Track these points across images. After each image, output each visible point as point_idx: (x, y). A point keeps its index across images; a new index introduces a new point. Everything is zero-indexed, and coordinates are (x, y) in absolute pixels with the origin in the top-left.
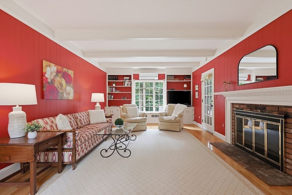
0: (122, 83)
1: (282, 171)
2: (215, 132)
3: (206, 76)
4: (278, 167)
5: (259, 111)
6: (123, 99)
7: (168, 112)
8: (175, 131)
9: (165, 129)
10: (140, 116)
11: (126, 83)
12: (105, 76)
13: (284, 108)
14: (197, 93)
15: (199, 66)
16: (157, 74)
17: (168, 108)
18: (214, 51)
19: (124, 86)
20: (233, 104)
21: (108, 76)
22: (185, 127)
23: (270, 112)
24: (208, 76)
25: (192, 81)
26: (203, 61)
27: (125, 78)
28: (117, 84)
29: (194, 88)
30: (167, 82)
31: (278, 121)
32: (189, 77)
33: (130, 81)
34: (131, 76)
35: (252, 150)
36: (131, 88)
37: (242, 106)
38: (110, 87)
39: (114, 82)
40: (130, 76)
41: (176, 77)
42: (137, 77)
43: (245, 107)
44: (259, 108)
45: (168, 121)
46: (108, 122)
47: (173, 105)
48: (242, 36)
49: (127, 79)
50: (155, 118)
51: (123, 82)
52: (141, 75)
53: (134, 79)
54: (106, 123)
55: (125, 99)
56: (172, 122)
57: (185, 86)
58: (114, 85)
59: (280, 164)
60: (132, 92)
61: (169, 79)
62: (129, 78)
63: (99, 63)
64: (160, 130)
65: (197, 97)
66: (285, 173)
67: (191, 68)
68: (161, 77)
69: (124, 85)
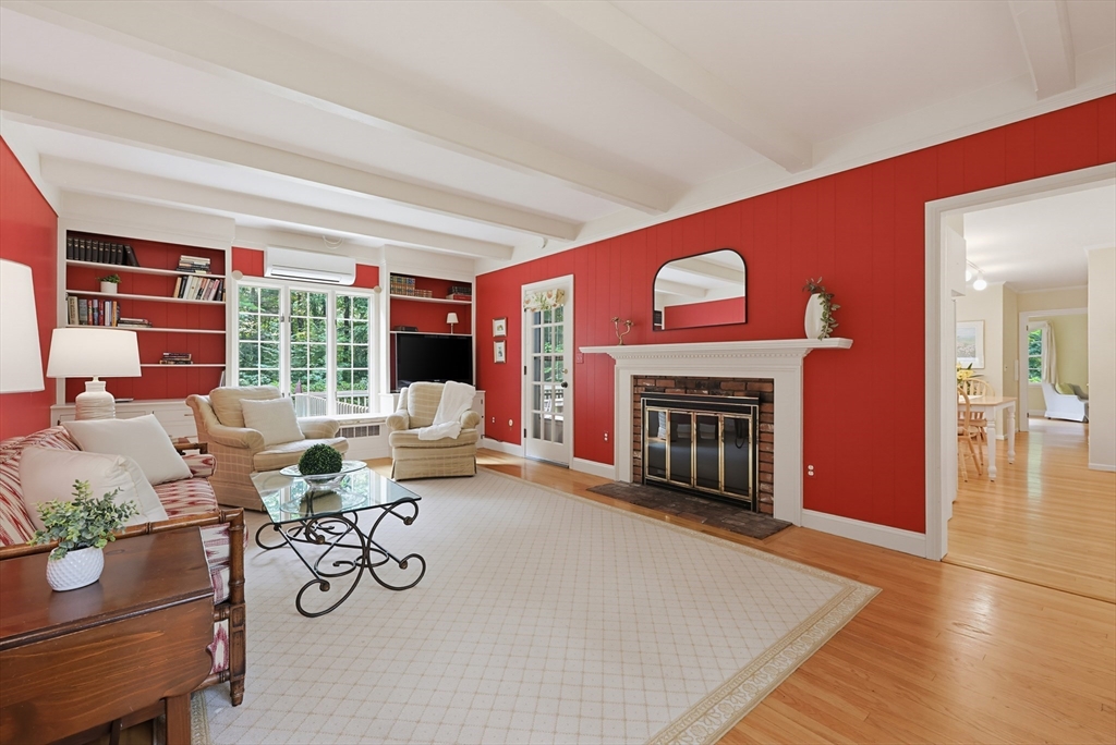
0: (168, 285)
1: (754, 510)
2: (577, 459)
3: (545, 295)
4: (745, 506)
5: (706, 392)
6: (172, 365)
7: (416, 414)
8: (459, 474)
9: (422, 476)
10: (307, 438)
11: (193, 283)
12: (49, 234)
13: (757, 385)
14: (499, 347)
15: (510, 258)
16: (350, 263)
17: (416, 396)
18: (575, 228)
19: (175, 299)
20: (636, 378)
21: (69, 233)
22: (479, 461)
23: (731, 393)
24: (554, 296)
25: (473, 303)
26: (531, 247)
27: (185, 260)
28: (126, 283)
29: (485, 328)
30: (393, 300)
31: (747, 410)
32: (464, 287)
33: (214, 279)
34: (222, 253)
35: (690, 483)
36: (221, 310)
37: (661, 384)
38: (80, 297)
39: (110, 276)
40: (217, 256)
41: (422, 283)
42: (252, 263)
43: (672, 383)
44: (704, 385)
45: (435, 445)
46: (193, 472)
47: (432, 387)
48: (666, 209)
49: (200, 268)
50: (368, 437)
51: (175, 278)
52: (273, 255)
53: (238, 273)
54: (189, 478)
55: (187, 362)
56: (450, 444)
57: (452, 318)
58: (110, 289)
59: (749, 499)
60: (227, 332)
61: (399, 290)
62: (208, 261)
63: (41, 157)
64: (399, 481)
65: (499, 357)
66: (760, 512)
67: (472, 261)
68: (367, 276)
69: (181, 296)
